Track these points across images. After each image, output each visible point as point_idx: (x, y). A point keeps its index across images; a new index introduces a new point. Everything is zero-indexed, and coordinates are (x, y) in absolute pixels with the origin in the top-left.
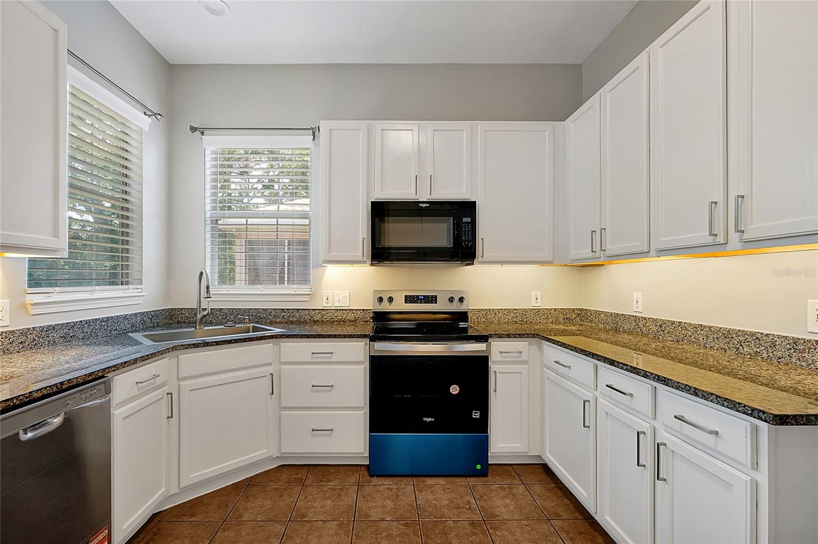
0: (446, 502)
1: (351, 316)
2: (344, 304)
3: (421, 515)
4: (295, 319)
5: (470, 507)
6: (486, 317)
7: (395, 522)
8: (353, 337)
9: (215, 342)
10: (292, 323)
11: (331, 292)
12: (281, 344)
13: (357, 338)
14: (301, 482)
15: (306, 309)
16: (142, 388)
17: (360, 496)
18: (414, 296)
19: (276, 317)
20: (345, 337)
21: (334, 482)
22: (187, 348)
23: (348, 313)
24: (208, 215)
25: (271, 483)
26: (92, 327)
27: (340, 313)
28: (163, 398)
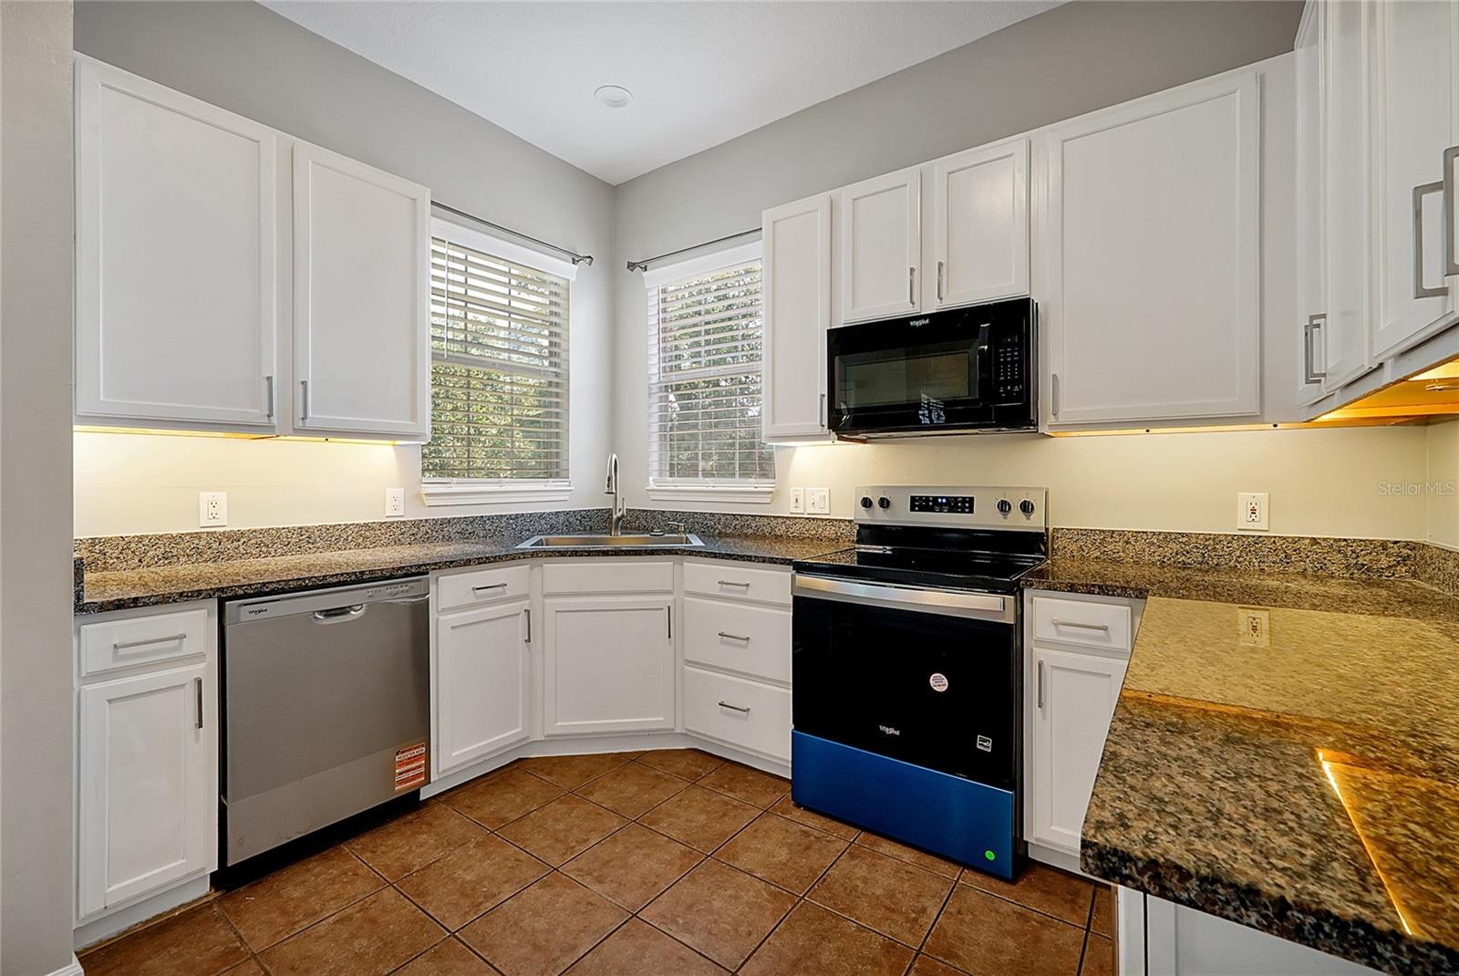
0: (879, 892)
1: (830, 532)
2: (821, 510)
3: (815, 891)
4: (750, 531)
5: (916, 920)
6: (1103, 549)
7: (763, 883)
8: (775, 563)
9: (586, 551)
10: (747, 536)
11: (802, 489)
12: (685, 564)
13: (781, 564)
14: (694, 779)
15: (765, 516)
16: (481, 596)
17: (751, 827)
18: (927, 497)
19: (726, 526)
20: (764, 562)
21: (738, 794)
22: (550, 556)
23: (826, 525)
24: (655, 379)
25: (658, 767)
26: (496, 525)
27: (813, 525)
28: (518, 614)
